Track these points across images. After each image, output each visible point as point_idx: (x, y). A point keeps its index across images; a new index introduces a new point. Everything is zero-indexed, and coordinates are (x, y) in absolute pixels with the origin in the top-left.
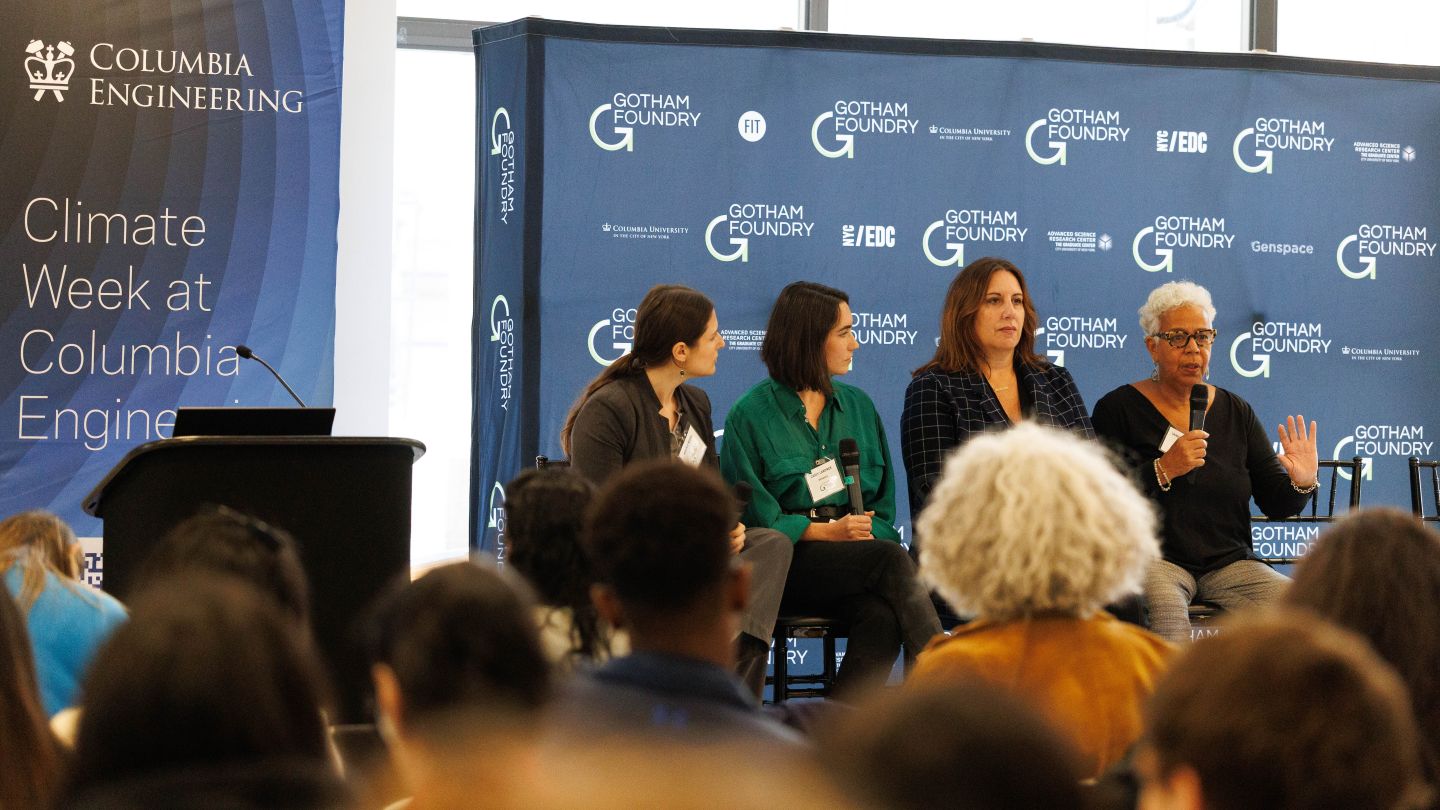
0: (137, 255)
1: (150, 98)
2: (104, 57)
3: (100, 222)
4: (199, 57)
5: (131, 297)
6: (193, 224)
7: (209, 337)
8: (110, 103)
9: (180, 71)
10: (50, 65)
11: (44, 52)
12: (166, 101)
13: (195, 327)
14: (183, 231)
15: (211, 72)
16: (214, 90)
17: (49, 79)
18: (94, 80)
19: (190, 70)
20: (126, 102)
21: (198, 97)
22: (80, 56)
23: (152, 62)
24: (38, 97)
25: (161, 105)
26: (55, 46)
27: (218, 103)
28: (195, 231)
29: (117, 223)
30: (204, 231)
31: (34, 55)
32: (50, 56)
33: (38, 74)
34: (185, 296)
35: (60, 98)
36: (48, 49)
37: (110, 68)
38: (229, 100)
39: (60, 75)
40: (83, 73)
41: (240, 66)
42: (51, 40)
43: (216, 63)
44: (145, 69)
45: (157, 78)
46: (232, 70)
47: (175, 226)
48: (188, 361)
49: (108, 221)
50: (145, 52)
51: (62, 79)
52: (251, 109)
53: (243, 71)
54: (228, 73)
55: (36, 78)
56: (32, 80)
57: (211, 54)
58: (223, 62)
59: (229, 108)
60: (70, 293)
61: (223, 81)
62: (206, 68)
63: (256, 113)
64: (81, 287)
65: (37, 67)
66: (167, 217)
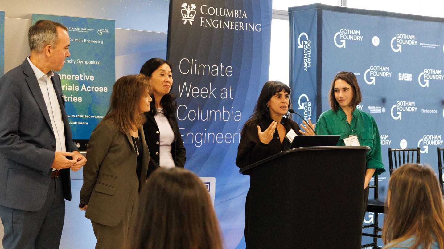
0: (212, 79)
1: (218, 24)
2: (205, 10)
3: (202, 67)
4: (232, 11)
5: (210, 94)
6: (229, 69)
7: (232, 108)
8: (206, 26)
9: (227, 16)
10: (188, 12)
11: (187, 7)
12: (222, 26)
13: (229, 104)
14: (226, 71)
15: (235, 17)
16: (236, 23)
17: (188, 17)
18: (201, 18)
19: (229, 16)
20: (211, 26)
21: (231, 25)
22: (198, 9)
23: (218, 13)
24: (185, 23)
25: (221, 27)
26: (190, 5)
27: (237, 28)
28: (230, 71)
29: (207, 67)
30: (232, 71)
31: (184, 8)
32: (189, 9)
33: (185, 15)
35: (191, 24)
36: (188, 6)
37: (206, 14)
38: (240, 26)
39: (191, 16)
40: (198, 16)
41: (243, 15)
42: (189, 3)
43: (237, 13)
44: (216, 15)
45: (220, 18)
46: (241, 16)
47: (224, 69)
48: (226, 116)
49: (204, 67)
50: (217, 8)
51: (192, 17)
52: (246, 30)
53: (244, 16)
54: (240, 17)
55: (184, 16)
56: (183, 17)
57: (235, 10)
58: (239, 13)
59: (240, 29)
60: (192, 92)
61: (239, 20)
62: (234, 15)
63: (248, 31)
64: (196, 90)
65: (185, 12)
66: (221, 66)
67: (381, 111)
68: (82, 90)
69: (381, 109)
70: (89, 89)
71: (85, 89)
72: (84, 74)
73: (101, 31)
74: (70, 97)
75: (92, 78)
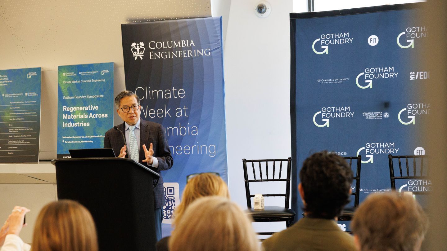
0: (166, 101)
1: (166, 56)
2: (153, 45)
3: (155, 93)
4: (179, 42)
5: (166, 114)
6: (181, 91)
7: (189, 124)
8: (155, 58)
9: (174, 47)
10: (138, 49)
11: (136, 46)
12: (171, 56)
13: (184, 121)
14: (179, 93)
15: (183, 46)
16: (184, 51)
17: (138, 53)
18: (150, 52)
19: (177, 46)
20: (160, 58)
21: (179, 54)
22: (146, 46)
23: (166, 45)
24: (136, 59)
25: (169, 57)
26: (139, 44)
27: (185, 55)
28: (182, 93)
29: (160, 93)
30: (184, 93)
31: (134, 47)
32: (138, 47)
33: (135, 52)
34: (181, 112)
35: (142, 59)
36: (137, 45)
37: (154, 48)
38: (189, 54)
39: (141, 52)
40: (147, 51)
41: (191, 43)
42: (138, 42)
43: (184, 43)
44: (164, 48)
45: (167, 50)
46: (189, 45)
47: (176, 92)
48: (183, 131)
49: (158, 92)
50: (164, 42)
51: (142, 53)
52: (195, 56)
53: (192, 45)
54: (188, 46)
55: (135, 53)
56: (134, 54)
57: (182, 41)
58: (186, 43)
59: (189, 56)
60: (149, 114)
61: (186, 48)
62: (181, 45)
63: (197, 57)
64: (152, 112)
65: (135, 50)
66: (174, 90)
67: (382, 116)
68: (89, 118)
69: (382, 115)
70: (95, 116)
71: (92, 116)
72: (91, 105)
73: (103, 72)
74: (81, 123)
75: (97, 108)
